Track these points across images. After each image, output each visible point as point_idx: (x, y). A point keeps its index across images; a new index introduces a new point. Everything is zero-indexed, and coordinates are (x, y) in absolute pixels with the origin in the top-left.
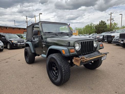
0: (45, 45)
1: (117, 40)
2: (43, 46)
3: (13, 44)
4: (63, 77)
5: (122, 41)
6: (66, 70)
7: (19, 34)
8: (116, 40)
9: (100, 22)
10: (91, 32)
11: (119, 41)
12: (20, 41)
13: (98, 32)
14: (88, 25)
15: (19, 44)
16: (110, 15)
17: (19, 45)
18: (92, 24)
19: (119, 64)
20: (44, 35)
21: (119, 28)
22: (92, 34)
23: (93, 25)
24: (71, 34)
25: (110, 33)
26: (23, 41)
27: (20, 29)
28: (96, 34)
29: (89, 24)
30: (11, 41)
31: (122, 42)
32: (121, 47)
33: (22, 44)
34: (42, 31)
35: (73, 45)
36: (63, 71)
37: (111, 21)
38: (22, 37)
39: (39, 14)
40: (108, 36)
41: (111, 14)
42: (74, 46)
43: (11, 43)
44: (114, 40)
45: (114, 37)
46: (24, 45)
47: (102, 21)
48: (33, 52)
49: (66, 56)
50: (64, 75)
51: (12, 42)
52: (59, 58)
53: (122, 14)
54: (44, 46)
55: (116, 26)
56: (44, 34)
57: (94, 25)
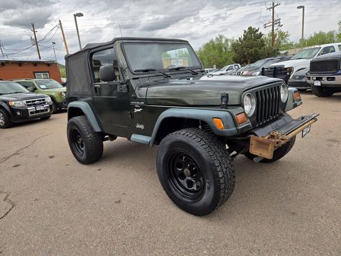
0: (141, 107)
1: (301, 77)
2: (136, 110)
3: (13, 110)
4: (222, 191)
5: (318, 79)
6: (226, 172)
7: (24, 81)
8: (298, 79)
9: (245, 32)
10: (220, 60)
11: (308, 81)
12: (33, 101)
13: (242, 60)
14: (212, 42)
15: (31, 109)
16: (272, 10)
17: (31, 113)
18: (221, 37)
19: (330, 140)
20: (134, 79)
21: (292, 45)
22: (227, 67)
23: (223, 41)
24: (202, 71)
25: (278, 62)
26: (44, 100)
27: (20, 63)
28: (237, 67)
29: (214, 39)
30: (7, 102)
31: (318, 83)
32: (315, 96)
33: (42, 108)
34: (128, 67)
35: (237, 102)
36: (220, 175)
37: (273, 28)
38: (36, 89)
39: (75, 16)
40: (275, 68)
41: (273, 8)
42: (241, 105)
43: (7, 108)
44: (294, 77)
45: (290, 70)
46: (47, 110)
47: (250, 28)
48: (97, 129)
49: (229, 135)
50: (222, 186)
51: (10, 107)
52: (202, 143)
53: (303, 7)
54: (139, 110)
55: (285, 42)
56: (136, 76)
57: (227, 40)
